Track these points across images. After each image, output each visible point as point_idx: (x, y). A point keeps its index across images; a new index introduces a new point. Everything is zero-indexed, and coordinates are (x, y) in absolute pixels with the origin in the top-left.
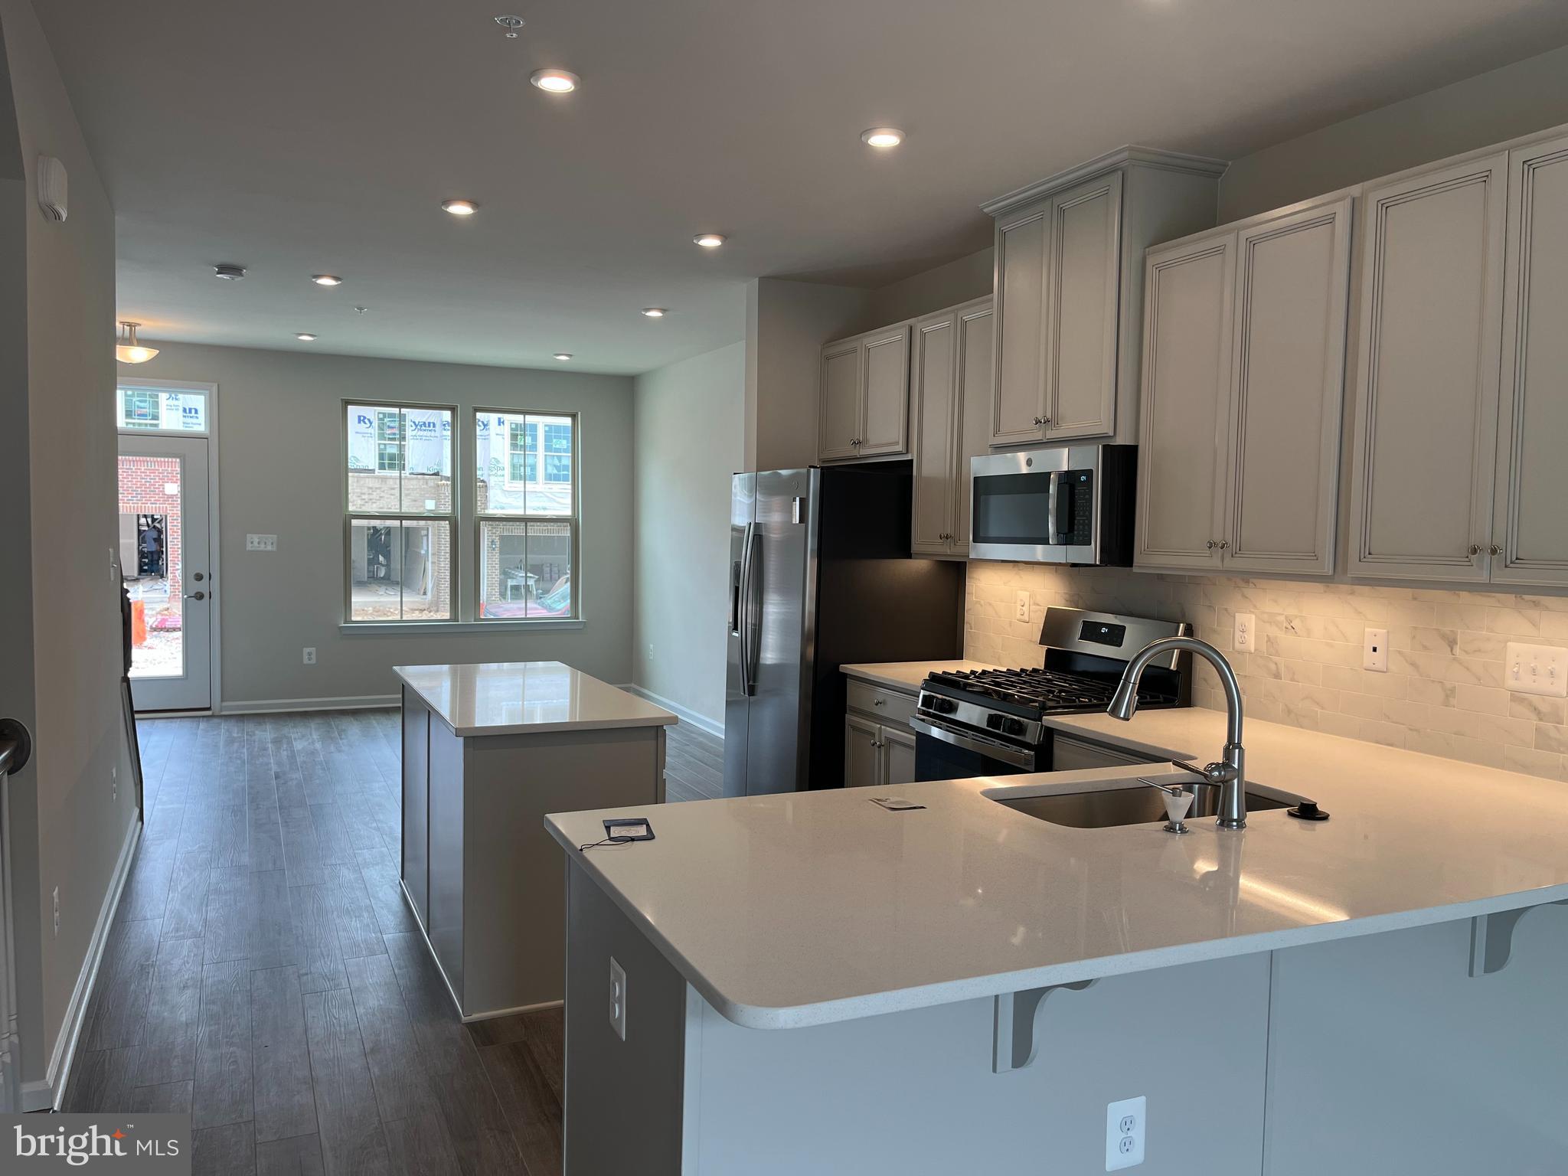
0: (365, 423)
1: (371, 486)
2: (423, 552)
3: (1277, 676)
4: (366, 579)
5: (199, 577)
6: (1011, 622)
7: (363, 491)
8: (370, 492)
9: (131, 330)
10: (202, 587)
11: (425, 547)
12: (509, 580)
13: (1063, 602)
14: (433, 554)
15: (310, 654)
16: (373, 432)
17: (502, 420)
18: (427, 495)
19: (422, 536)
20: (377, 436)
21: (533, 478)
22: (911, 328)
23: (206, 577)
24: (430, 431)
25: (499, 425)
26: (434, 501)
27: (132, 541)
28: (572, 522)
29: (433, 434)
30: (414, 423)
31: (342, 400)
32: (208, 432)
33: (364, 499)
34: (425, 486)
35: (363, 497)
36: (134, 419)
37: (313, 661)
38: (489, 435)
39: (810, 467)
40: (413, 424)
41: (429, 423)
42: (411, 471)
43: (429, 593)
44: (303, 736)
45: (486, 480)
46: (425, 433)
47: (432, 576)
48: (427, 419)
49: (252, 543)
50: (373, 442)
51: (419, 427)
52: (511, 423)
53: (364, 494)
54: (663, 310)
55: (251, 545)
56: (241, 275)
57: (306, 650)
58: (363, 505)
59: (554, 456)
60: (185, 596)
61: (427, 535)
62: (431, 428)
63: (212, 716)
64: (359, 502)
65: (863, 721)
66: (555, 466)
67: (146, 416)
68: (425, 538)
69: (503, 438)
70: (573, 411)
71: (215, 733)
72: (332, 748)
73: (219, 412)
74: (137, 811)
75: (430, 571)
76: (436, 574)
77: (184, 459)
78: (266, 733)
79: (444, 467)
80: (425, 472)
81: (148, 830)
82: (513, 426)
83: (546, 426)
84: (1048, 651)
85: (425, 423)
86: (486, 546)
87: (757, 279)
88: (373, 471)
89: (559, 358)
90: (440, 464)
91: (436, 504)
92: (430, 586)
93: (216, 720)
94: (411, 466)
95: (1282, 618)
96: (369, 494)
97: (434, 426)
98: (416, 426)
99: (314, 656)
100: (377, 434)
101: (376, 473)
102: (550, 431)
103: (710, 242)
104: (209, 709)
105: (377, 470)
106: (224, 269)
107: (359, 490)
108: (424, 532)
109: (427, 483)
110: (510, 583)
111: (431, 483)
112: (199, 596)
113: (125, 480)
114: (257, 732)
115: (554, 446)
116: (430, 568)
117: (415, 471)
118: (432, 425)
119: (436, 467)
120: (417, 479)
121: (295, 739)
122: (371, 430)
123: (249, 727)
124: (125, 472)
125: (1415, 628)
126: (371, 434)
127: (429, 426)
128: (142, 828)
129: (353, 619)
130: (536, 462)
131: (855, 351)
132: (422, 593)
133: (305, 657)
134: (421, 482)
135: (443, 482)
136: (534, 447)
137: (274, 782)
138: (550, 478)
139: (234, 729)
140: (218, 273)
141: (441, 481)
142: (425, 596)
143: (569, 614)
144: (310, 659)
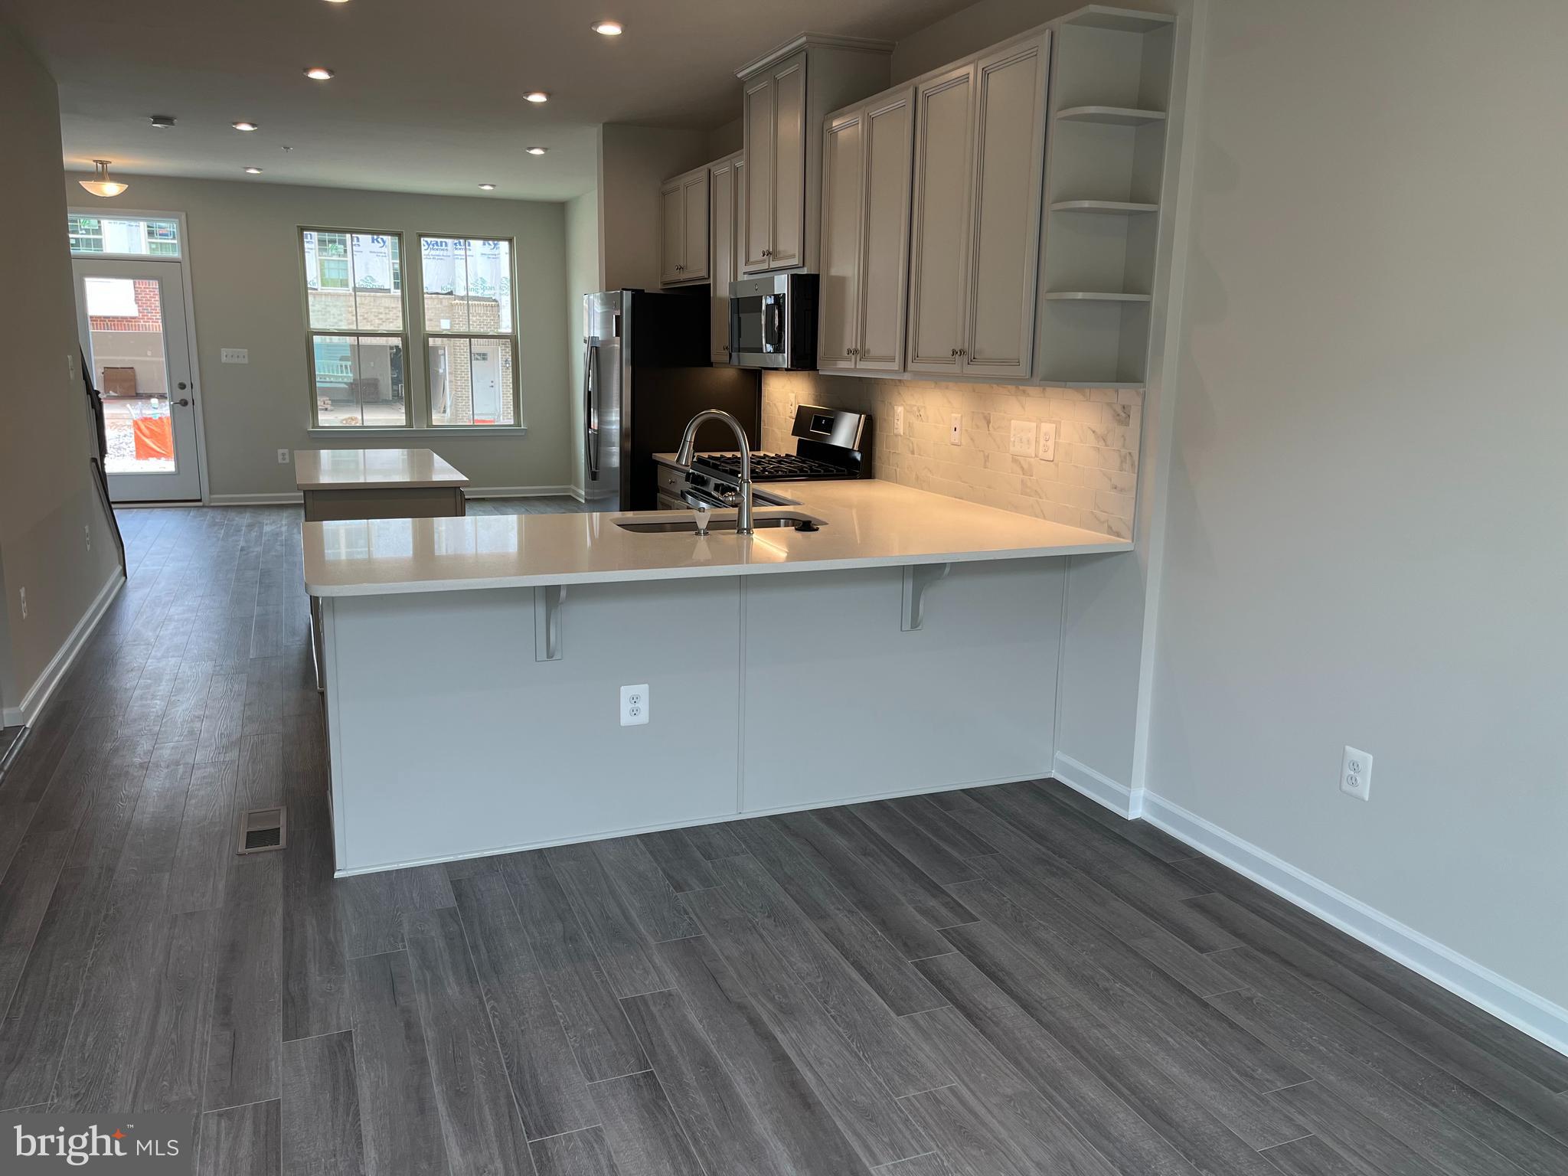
0: (378, 242)
1: (387, 305)
2: (441, 371)
3: (913, 453)
4: (391, 399)
5: (182, 386)
6: (786, 419)
7: (380, 311)
8: (387, 312)
9: (103, 167)
10: (186, 394)
11: (443, 367)
13: (812, 401)
14: (450, 373)
15: (283, 454)
16: (386, 251)
19: (439, 356)
20: (391, 256)
22: (710, 171)
23: (188, 386)
24: (443, 250)
26: (449, 321)
27: (161, 359)
28: (512, 339)
29: (445, 253)
31: (298, 226)
32: (180, 257)
33: (381, 319)
34: (440, 306)
35: (381, 316)
36: (157, 238)
38: (499, 254)
39: (623, 289)
42: (429, 291)
43: (448, 410)
44: (273, 522)
45: (498, 299)
46: (438, 252)
47: (450, 395)
49: (226, 356)
50: (387, 262)
51: (431, 246)
53: (381, 313)
54: (545, 149)
55: (225, 358)
56: (172, 124)
57: (280, 451)
58: (381, 324)
60: (172, 403)
61: (444, 355)
62: (444, 247)
63: (203, 507)
64: (377, 321)
65: (670, 499)
67: (166, 235)
68: (442, 357)
70: (509, 236)
71: (202, 518)
72: (295, 530)
73: (189, 238)
74: (120, 568)
75: (448, 390)
76: (454, 392)
77: (162, 281)
78: (244, 519)
79: (457, 287)
80: (439, 291)
81: (129, 583)
84: (799, 440)
86: (500, 365)
87: (601, 125)
88: (388, 290)
89: (482, 188)
90: (453, 283)
91: (451, 323)
92: (449, 404)
93: (205, 510)
94: (428, 286)
95: (915, 409)
96: (386, 313)
98: (429, 245)
99: (286, 456)
100: (390, 253)
101: (392, 293)
103: (537, 98)
104: (200, 501)
105: (392, 290)
106: (158, 119)
107: (376, 310)
108: (441, 352)
109: (441, 303)
111: (445, 302)
112: (184, 403)
113: (153, 299)
114: (237, 519)
116: (448, 387)
117: (433, 291)
119: (449, 286)
120: (431, 298)
121: (267, 524)
122: (384, 250)
123: (232, 514)
124: (151, 291)
125: (973, 412)
126: (385, 253)
127: (442, 246)
128: (125, 581)
129: (321, 424)
131: (678, 189)
132: (442, 411)
133: (280, 458)
134: (436, 301)
135: (457, 301)
137: (238, 553)
139: (218, 516)
140: (153, 123)
143: (512, 423)
144: (284, 459)
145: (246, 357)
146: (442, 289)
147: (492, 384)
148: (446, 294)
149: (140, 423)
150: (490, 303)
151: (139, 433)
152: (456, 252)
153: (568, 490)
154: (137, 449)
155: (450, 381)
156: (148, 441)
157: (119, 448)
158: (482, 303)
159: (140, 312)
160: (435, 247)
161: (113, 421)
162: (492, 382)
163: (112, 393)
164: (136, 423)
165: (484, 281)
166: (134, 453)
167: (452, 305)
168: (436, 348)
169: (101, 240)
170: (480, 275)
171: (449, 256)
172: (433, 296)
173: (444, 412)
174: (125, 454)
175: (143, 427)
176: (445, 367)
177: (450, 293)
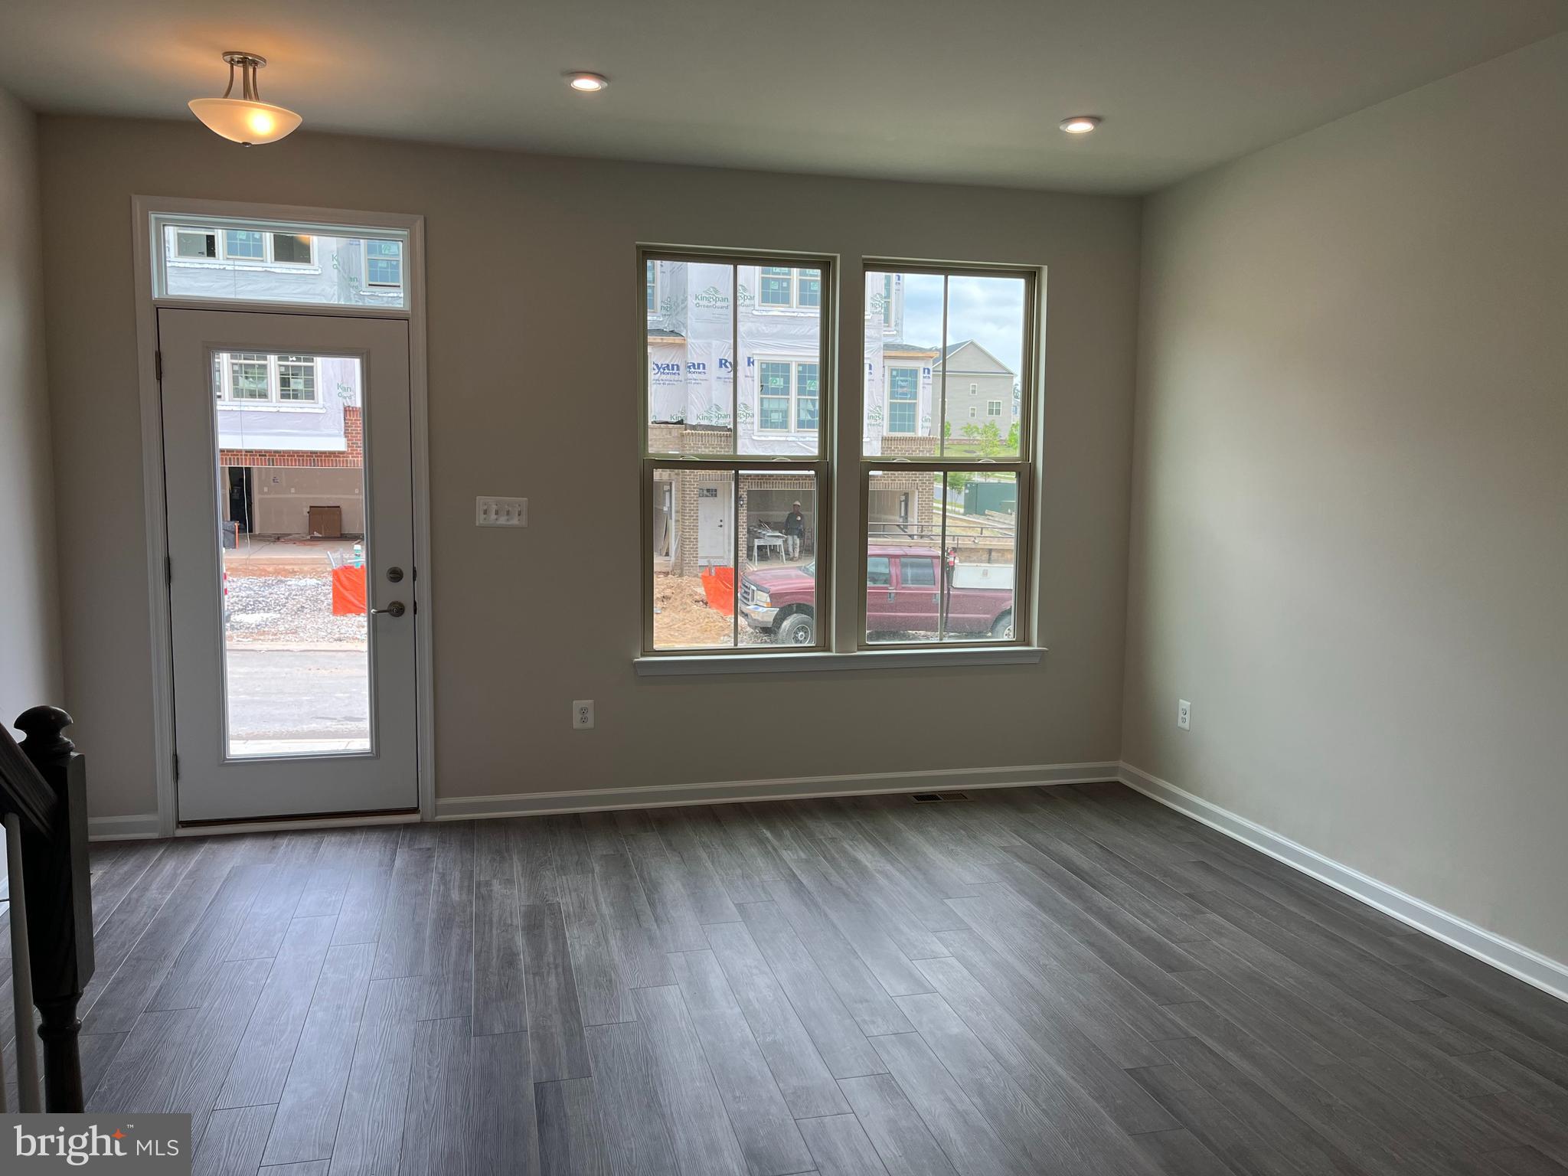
2: (665, 509)
5: (396, 575)
9: (246, 72)
10: (401, 592)
11: (668, 504)
12: (756, 540)
14: (677, 512)
15: (583, 711)
17: (752, 360)
18: (671, 446)
19: (664, 492)
21: (784, 425)
23: (408, 575)
25: (749, 365)
30: (657, 365)
32: (408, 308)
34: (669, 436)
37: (590, 724)
40: (655, 367)
41: (673, 365)
42: (654, 420)
43: (672, 553)
47: (676, 536)
48: (671, 361)
49: (485, 512)
52: (761, 363)
55: (482, 516)
57: (578, 704)
59: (807, 399)
60: (373, 611)
61: (670, 491)
63: (421, 827)
66: (808, 410)
68: (667, 494)
69: (753, 380)
75: (674, 531)
76: (680, 533)
77: (368, 360)
79: (689, 415)
80: (669, 420)
82: (764, 366)
83: (799, 365)
85: (668, 365)
90: (684, 412)
92: (673, 546)
94: (653, 414)
97: (678, 369)
99: (590, 715)
102: (804, 371)
104: (415, 811)
108: (667, 488)
109: (670, 433)
110: (757, 542)
111: (675, 433)
112: (397, 610)
115: (808, 389)
116: (673, 527)
117: (658, 420)
118: (675, 367)
119: (679, 415)
120: (657, 426)
127: (673, 369)
129: (657, 646)
130: (788, 407)
132: (664, 554)
133: (576, 717)
134: (662, 430)
135: (688, 431)
136: (786, 391)
138: (801, 424)
141: (686, 430)
142: (667, 558)
143: (1011, 638)
144: (584, 720)
145: (524, 516)
146: (672, 417)
147: (722, 524)
148: (675, 423)
149: (340, 573)
150: (725, 433)
151: (337, 584)
152: (690, 376)
153: (1114, 770)
154: (335, 603)
155: (677, 521)
156: (346, 594)
157: (316, 601)
158: (716, 433)
159: (348, 446)
160: (666, 371)
161: (315, 566)
162: (721, 521)
163: (316, 534)
164: (335, 573)
165: (718, 408)
166: (331, 607)
167: (682, 435)
168: (661, 483)
169: (312, 367)
170: (714, 402)
171: (681, 381)
172: (662, 425)
173: (667, 554)
174: (323, 607)
175: (343, 578)
176: (670, 505)
177: (681, 422)
